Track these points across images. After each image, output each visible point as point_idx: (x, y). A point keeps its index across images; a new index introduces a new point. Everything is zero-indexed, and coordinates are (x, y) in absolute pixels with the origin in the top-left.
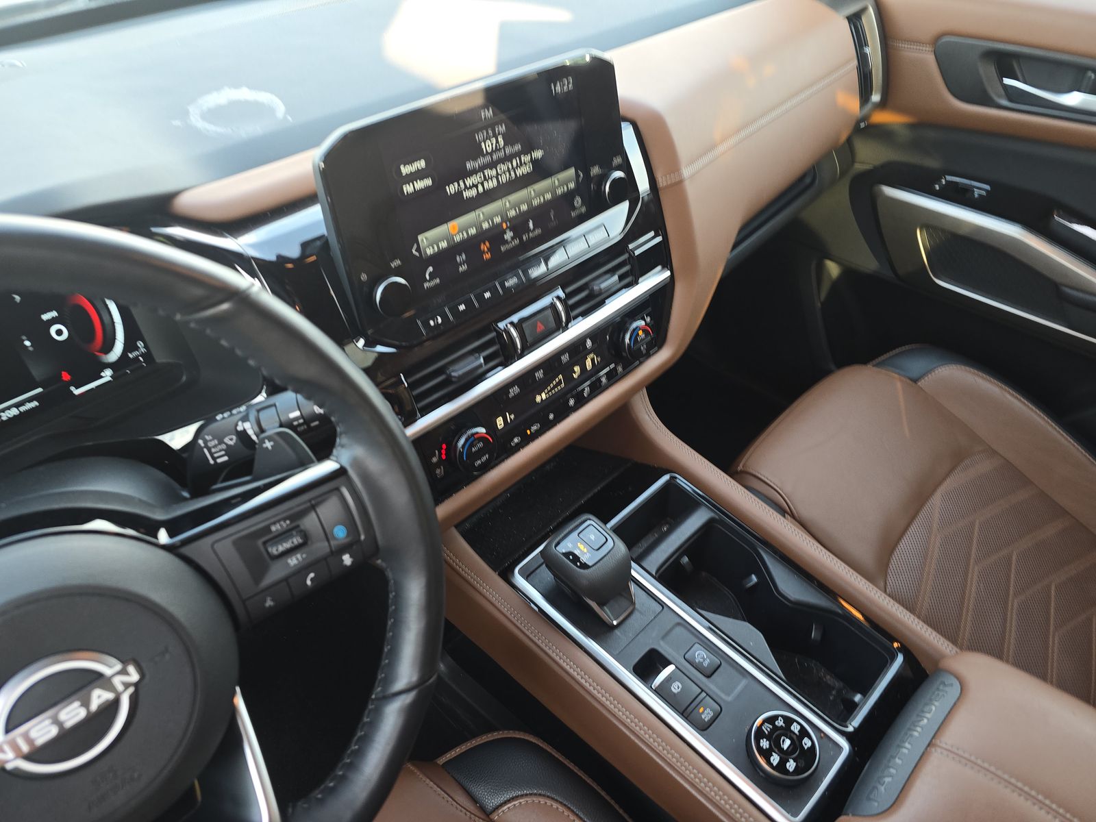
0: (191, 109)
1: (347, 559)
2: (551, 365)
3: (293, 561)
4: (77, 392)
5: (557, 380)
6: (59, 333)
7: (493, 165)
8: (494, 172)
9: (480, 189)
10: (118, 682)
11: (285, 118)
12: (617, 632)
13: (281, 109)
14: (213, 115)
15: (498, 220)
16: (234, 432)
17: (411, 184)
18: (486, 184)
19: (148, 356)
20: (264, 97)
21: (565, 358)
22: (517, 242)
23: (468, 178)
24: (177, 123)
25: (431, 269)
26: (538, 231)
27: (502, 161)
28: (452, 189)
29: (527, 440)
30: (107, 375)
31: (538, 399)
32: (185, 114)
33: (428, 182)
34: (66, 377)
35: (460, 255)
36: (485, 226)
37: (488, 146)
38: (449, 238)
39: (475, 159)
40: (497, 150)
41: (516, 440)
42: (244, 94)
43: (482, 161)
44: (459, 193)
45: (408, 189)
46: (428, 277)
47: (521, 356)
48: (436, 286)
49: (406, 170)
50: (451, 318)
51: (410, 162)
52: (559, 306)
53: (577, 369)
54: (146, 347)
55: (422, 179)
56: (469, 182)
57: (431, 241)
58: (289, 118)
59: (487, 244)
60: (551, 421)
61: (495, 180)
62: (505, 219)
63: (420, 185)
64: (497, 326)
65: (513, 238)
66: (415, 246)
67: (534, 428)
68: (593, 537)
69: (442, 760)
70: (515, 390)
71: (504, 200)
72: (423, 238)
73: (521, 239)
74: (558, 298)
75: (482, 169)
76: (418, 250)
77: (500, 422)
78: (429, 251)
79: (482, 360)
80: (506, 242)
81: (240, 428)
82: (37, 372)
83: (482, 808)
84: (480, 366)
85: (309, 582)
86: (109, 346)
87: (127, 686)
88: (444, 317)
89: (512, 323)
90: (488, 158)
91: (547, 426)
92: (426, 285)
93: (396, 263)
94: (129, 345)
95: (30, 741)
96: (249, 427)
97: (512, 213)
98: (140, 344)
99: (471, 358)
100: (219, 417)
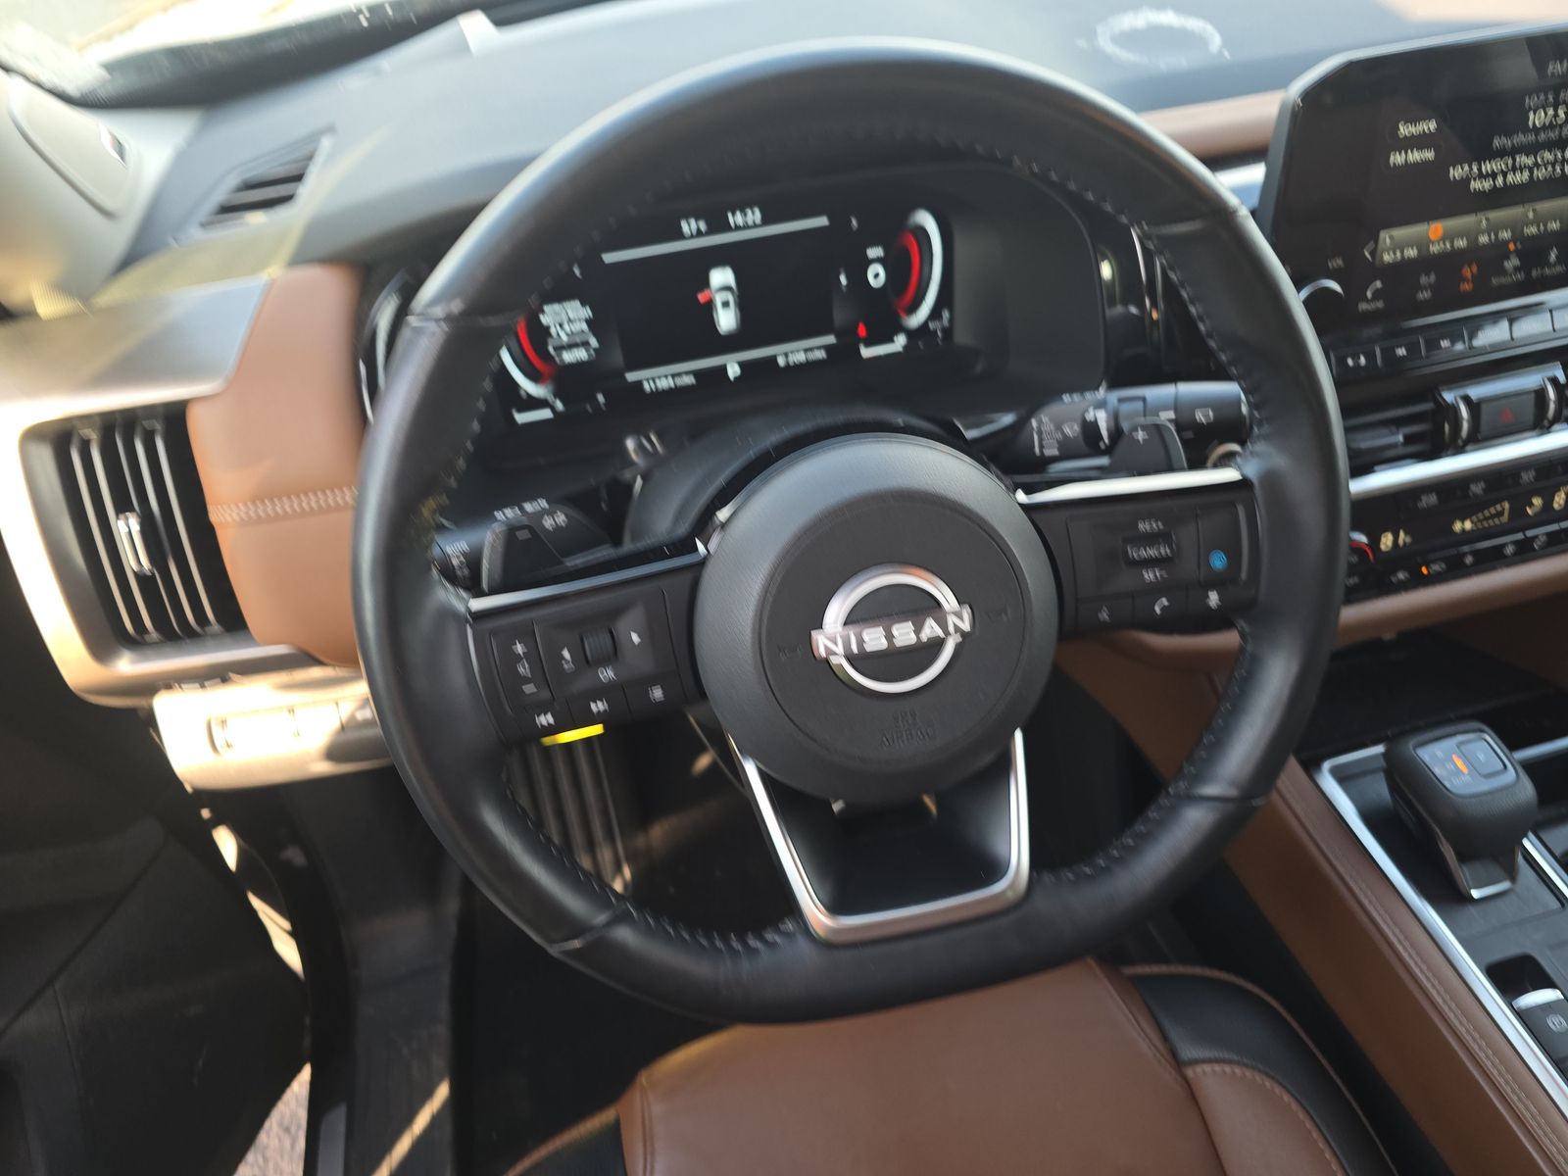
0: (1100, 29)
1: (1214, 598)
2: (1500, 478)
3: (1149, 576)
4: (867, 352)
5: (1499, 507)
6: (876, 276)
7: (1531, 149)
8: (1529, 161)
9: (1500, 181)
10: (952, 620)
11: (1220, 53)
12: (1472, 909)
13: (1216, 41)
14: (1128, 39)
15: (1505, 235)
16: (1079, 421)
17: (1403, 152)
18: (1510, 177)
19: (948, 332)
20: (1193, 24)
21: (1527, 477)
22: (1520, 276)
23: (1487, 162)
24: (1082, 43)
25: (1378, 284)
26: (1560, 269)
27: (1550, 145)
28: (1456, 173)
29: (1418, 581)
30: (900, 342)
31: (1458, 526)
32: (1092, 35)
33: (1429, 155)
34: (862, 331)
35: (1428, 274)
36: (1483, 239)
37: (1537, 119)
38: (1422, 244)
39: (1509, 134)
40: (1552, 126)
41: (1401, 576)
42: (1168, 18)
43: (1520, 139)
44: (1466, 181)
45: (1397, 159)
46: (1369, 294)
47: (1459, 450)
48: (1377, 311)
49: (1405, 130)
50: (1379, 361)
51: (1414, 121)
52: (1551, 394)
53: (1537, 501)
54: (951, 320)
55: (1420, 148)
56: (1487, 167)
57: (1397, 243)
58: (1226, 54)
59: (1475, 268)
60: (1466, 566)
61: (1526, 174)
62: (1518, 237)
63: (1415, 156)
64: (1441, 396)
65: (1517, 269)
66: (1371, 245)
67: (1436, 567)
68: (1481, 757)
69: (1129, 971)
70: (1429, 500)
71: (1527, 206)
72: (1386, 237)
73: (1528, 273)
74: (1554, 381)
75: (1513, 152)
76: (1373, 253)
77: (1387, 541)
78: (1387, 258)
79: (1400, 438)
80: (1504, 272)
81: (1090, 416)
82: (839, 316)
83: (1174, 1054)
84: (1394, 446)
85: (1157, 610)
86: (914, 307)
87: (957, 629)
88: (1371, 357)
89: (1467, 399)
90: (1531, 138)
91: (1456, 570)
92: (1363, 306)
93: (1337, 263)
94: (935, 314)
95: (861, 642)
96: (1102, 418)
97: (1532, 230)
98: (946, 314)
99: (1385, 431)
100: (1066, 398)
